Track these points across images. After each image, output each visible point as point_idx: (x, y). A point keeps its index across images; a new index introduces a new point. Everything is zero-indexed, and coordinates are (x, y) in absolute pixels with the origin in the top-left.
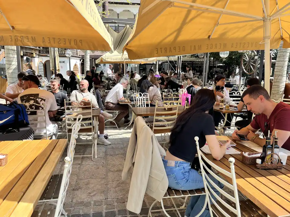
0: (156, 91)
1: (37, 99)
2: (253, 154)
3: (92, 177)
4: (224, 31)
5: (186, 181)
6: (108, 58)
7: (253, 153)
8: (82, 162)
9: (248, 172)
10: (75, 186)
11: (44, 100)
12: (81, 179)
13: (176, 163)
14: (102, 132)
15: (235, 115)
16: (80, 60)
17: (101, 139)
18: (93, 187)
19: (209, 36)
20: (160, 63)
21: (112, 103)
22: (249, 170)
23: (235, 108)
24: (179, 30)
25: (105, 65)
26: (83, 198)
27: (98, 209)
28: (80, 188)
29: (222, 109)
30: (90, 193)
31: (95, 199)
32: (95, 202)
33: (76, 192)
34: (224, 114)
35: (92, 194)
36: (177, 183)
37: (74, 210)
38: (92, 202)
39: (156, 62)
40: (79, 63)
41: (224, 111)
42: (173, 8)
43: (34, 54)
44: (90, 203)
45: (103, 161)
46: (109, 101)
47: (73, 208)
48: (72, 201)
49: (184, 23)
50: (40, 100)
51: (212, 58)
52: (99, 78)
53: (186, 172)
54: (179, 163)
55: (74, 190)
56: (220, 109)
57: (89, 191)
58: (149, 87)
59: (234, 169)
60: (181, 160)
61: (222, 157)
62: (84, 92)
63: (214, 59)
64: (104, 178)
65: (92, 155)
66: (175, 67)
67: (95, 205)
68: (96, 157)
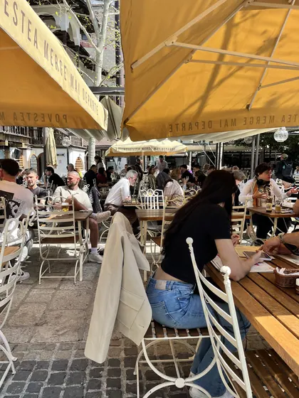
0: (176, 189)
1: (10, 203)
2: (293, 272)
3: (69, 307)
4: (271, 98)
5: (182, 313)
6: (119, 148)
7: (294, 270)
8: (59, 286)
9: (279, 300)
10: (40, 319)
11: (18, 205)
12: (52, 310)
13: (168, 284)
14: (94, 245)
15: (293, 223)
16: (86, 152)
17: (93, 255)
18: (65, 322)
19: (248, 106)
20: (194, 155)
21: (114, 205)
22: (281, 297)
23: (291, 211)
24: (204, 99)
25: (120, 160)
26: (46, 337)
27: (63, 355)
28: (46, 323)
29: (270, 212)
30: (58, 331)
31: (62, 339)
32: (62, 344)
33: (39, 328)
34: (273, 219)
35: (61, 333)
36: (169, 316)
37: (28, 354)
38: (58, 344)
39: (189, 154)
40: (83, 156)
41: (272, 214)
42: (190, 63)
43: (23, 144)
44: (53, 345)
45: (89, 286)
46: (109, 202)
47: (27, 352)
48: (29, 342)
49: (210, 87)
50: (13, 204)
51: (268, 147)
52: (106, 174)
53: (184, 299)
54: (172, 284)
55: (36, 325)
56: (267, 211)
57: (58, 328)
58: (166, 183)
59: (230, 285)
60: (176, 280)
61: (243, 276)
62: (72, 189)
63: (270, 148)
64: (84, 310)
65: (75, 277)
66: (213, 159)
67: (61, 349)
68: (81, 279)
